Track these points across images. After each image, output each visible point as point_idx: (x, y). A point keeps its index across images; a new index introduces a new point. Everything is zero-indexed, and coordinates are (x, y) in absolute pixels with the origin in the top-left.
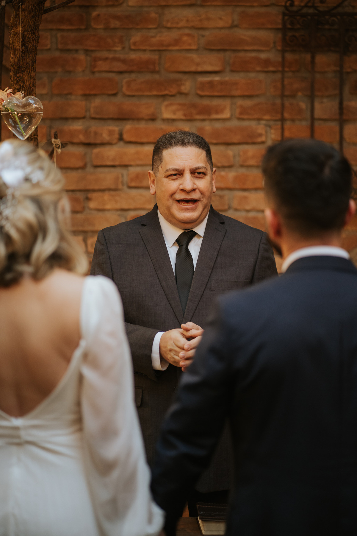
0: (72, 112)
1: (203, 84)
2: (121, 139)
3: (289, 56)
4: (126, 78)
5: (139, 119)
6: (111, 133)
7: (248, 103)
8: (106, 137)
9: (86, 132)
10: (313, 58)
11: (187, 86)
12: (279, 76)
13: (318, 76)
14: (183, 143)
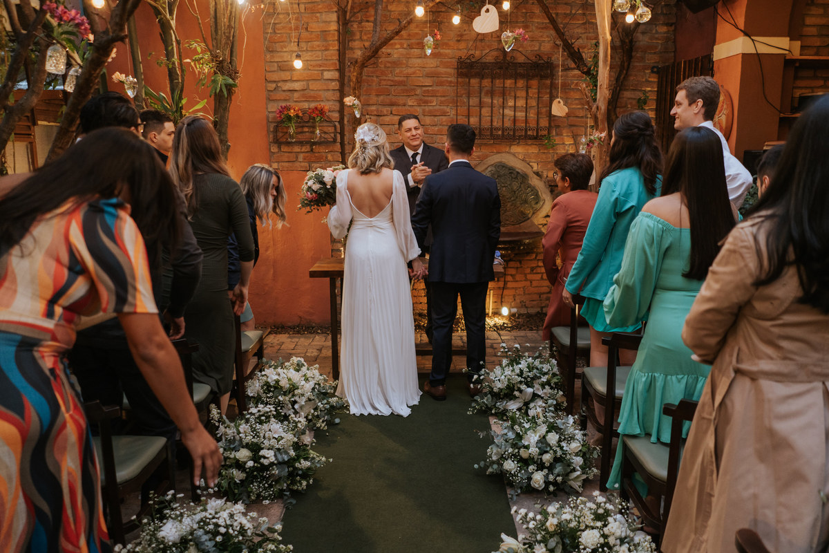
0: (371, 102)
1: (425, 91)
2: (391, 113)
3: (460, 80)
4: (393, 88)
5: (399, 105)
6: (387, 111)
7: (443, 99)
8: (385, 113)
9: (377, 110)
10: (469, 81)
11: (418, 91)
12: (455, 88)
13: (471, 88)
14: (409, 118)
